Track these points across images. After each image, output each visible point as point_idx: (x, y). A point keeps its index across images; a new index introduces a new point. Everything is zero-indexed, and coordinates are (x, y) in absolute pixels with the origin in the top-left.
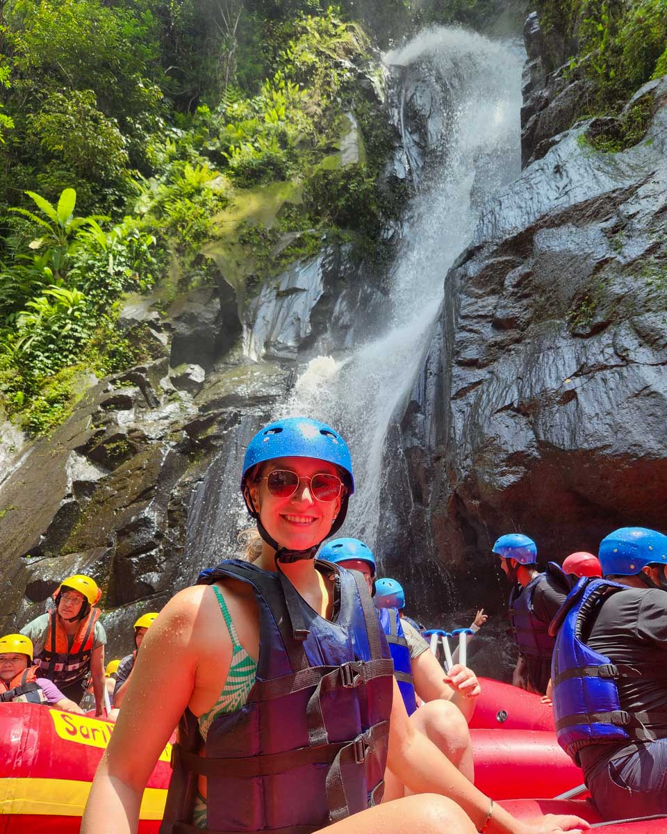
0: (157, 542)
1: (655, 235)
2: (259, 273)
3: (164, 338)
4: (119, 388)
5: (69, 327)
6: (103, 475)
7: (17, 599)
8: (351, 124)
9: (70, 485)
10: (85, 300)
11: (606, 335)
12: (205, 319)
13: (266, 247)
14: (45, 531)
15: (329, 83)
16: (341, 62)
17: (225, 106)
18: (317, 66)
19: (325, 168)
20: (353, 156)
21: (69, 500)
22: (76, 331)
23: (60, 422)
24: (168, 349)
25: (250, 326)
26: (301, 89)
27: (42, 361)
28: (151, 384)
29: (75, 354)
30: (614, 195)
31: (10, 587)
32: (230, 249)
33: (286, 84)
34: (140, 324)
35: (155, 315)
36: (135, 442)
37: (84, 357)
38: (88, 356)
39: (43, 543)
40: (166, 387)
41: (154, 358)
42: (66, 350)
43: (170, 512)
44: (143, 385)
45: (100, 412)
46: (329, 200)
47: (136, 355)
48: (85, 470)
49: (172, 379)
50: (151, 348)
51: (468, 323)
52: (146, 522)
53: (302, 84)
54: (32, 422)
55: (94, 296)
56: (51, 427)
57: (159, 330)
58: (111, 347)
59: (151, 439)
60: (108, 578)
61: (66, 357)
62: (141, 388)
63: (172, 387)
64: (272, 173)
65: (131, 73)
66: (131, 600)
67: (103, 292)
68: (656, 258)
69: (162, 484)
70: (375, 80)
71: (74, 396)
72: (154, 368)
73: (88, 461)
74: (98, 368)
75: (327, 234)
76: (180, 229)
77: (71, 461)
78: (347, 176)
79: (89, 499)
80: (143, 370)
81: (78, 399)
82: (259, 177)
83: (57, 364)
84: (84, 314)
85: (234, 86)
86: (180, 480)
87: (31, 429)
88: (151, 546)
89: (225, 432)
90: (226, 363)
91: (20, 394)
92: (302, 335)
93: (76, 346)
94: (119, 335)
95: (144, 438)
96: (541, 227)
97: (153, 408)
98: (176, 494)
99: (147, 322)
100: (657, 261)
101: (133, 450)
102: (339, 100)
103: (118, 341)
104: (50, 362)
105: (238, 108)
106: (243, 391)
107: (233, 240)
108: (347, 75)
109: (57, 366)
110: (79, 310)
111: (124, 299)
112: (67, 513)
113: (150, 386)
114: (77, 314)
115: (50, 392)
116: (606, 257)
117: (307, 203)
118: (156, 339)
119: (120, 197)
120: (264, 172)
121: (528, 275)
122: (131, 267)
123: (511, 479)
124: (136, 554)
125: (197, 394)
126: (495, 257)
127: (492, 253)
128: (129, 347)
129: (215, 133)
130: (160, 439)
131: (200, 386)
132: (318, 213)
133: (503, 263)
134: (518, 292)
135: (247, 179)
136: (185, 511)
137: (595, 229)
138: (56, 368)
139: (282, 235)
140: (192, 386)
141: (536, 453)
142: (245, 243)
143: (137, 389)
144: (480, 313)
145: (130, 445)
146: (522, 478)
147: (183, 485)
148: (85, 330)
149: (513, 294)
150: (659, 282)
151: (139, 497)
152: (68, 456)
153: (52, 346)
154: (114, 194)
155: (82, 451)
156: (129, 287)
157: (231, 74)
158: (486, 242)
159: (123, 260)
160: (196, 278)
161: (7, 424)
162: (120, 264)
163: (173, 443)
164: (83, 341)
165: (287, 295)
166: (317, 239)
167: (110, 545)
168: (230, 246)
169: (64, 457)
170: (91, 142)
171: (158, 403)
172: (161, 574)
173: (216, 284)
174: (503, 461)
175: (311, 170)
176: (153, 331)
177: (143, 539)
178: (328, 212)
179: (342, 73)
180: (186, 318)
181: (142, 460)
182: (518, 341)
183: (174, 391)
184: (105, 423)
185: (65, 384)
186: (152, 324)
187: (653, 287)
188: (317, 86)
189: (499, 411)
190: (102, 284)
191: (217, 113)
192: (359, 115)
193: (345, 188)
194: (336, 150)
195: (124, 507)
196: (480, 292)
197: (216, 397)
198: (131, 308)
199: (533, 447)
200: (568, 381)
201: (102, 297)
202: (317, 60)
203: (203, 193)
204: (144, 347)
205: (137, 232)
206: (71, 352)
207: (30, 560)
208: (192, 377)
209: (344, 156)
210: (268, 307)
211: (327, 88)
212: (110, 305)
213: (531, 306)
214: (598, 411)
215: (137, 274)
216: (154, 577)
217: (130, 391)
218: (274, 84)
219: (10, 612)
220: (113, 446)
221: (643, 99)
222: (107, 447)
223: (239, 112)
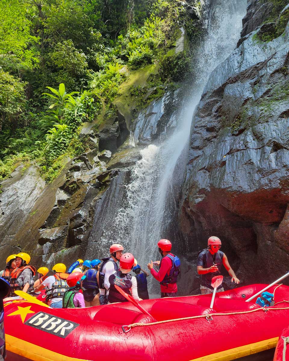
0: (83, 223)
1: (269, 85)
2: (138, 108)
3: (95, 140)
4: (76, 163)
5: (62, 139)
6: (69, 197)
7: (36, 244)
8: (182, 33)
9: (56, 202)
10: (68, 128)
11: (243, 135)
12: (113, 131)
13: (141, 96)
14: (47, 219)
15: (174, 14)
16: (181, 3)
17: (129, 34)
18: (169, 7)
19: (168, 56)
20: (181, 48)
21: (56, 207)
22: (64, 141)
23: (57, 177)
24: (97, 145)
25: (133, 131)
26: (162, 19)
27: (52, 153)
28: (89, 160)
29: (64, 149)
30: (258, 66)
31: (34, 240)
32: (125, 99)
33: (155, 19)
34: (86, 136)
35: (92, 131)
36: (79, 184)
37: (67, 151)
38: (69, 150)
39: (46, 223)
40: (96, 161)
41: (91, 149)
42: (61, 148)
43: (89, 211)
44: (85, 161)
45: (69, 173)
46: (170, 70)
47: (85, 148)
48: (63, 195)
49: (98, 157)
50: (90, 145)
51: (197, 130)
52: (79, 216)
53: (162, 17)
54: (48, 177)
55: (71, 126)
56: (53, 179)
57: (93, 137)
58: (76, 146)
59: (85, 183)
60: (66, 237)
61: (61, 151)
62: (84, 162)
63: (98, 160)
64: (146, 61)
65: (88, 28)
66: (74, 245)
67: (74, 124)
68: (268, 96)
69: (86, 201)
70: (197, 8)
71: (62, 166)
72: (90, 153)
73: (64, 192)
74: (71, 155)
75: (167, 86)
76: (106, 93)
77: (58, 192)
78: (178, 58)
79: (63, 207)
80: (85, 155)
81: (63, 168)
82: (141, 64)
83: (58, 154)
84: (67, 133)
85: (133, 23)
86: (94, 199)
87: (48, 180)
88: (81, 225)
89: (111, 179)
90: (122, 148)
91: (44, 167)
92: (153, 133)
93: (65, 146)
94: (79, 141)
95: (82, 183)
96: (228, 83)
97: (90, 169)
98: (92, 204)
99: (89, 135)
100: (268, 98)
101: (78, 187)
102: (178, 22)
103: (79, 143)
104: (55, 153)
105: (134, 34)
106: (123, 160)
107: (127, 95)
108: (183, 9)
109: (58, 155)
110: (66, 132)
111: (82, 126)
112: (55, 213)
113: (88, 161)
114: (64, 133)
115: (55, 165)
116: (249, 97)
117: (160, 73)
118: (92, 141)
119: (86, 81)
120: (142, 62)
121: (221, 107)
122: (85, 112)
123: (200, 200)
124: (75, 228)
125: (108, 162)
126: (210, 99)
127: (209, 97)
128: (82, 145)
129: (124, 47)
130: (89, 182)
131: (109, 159)
132: (166, 77)
133: (213, 101)
134: (216, 115)
135: (136, 66)
136: (93, 211)
137: (248, 84)
138: (57, 155)
139: (148, 89)
140: (106, 159)
141: (209, 189)
142: (132, 95)
143: (83, 163)
144: (202, 125)
145: (78, 186)
146: (204, 200)
147: (95, 201)
148: (68, 140)
149: (215, 116)
150: (266, 109)
151: (78, 206)
152: (57, 190)
153: (56, 147)
154: (83, 81)
155: (62, 188)
156: (84, 121)
157: (132, 19)
158: (208, 92)
159: (81, 110)
160: (109, 114)
161: (40, 178)
162: (81, 111)
163: (92, 184)
164: (67, 144)
165: (149, 116)
166: (162, 89)
167: (67, 224)
168: (126, 98)
169: (55, 191)
170: (72, 61)
171: (92, 167)
172: (84, 235)
173: (117, 116)
174: (197, 192)
175: (162, 58)
176: (91, 138)
177: (78, 222)
178: (170, 76)
179: (181, 8)
180: (105, 131)
181: (81, 191)
182: (215, 137)
183: (99, 162)
184: (70, 177)
185: (60, 162)
186: (90, 135)
187: (264, 111)
188: (169, 17)
189: (200, 170)
190: (74, 120)
191: (126, 37)
192: (186, 27)
193: (177, 63)
194: (174, 47)
195: (74, 210)
196: (204, 115)
197: (113, 163)
198: (84, 129)
199: (208, 186)
200: (225, 156)
201: (74, 126)
202: (169, 4)
203: (116, 76)
204: (87, 145)
205: (87, 97)
206: (63, 149)
207: (41, 230)
208: (106, 156)
209: (177, 49)
210: (141, 122)
211: (173, 17)
212: (77, 128)
213: (221, 121)
214: (231, 171)
215: (87, 115)
216: (82, 237)
217: (80, 164)
218: (150, 19)
219: (34, 249)
220: (72, 186)
221: (286, 12)
222: (70, 186)
223: (135, 35)
